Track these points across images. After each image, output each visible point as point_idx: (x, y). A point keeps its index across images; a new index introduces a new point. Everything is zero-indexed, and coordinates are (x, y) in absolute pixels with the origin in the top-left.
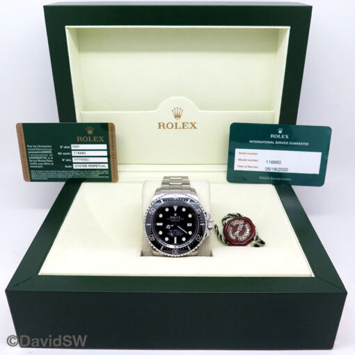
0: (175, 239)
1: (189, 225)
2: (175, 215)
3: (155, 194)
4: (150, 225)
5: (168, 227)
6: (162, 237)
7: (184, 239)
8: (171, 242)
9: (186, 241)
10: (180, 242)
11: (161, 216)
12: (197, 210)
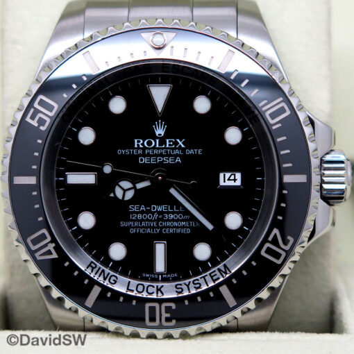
0: (160, 249)
1: (230, 180)
2: (160, 131)
3: (58, 34)
4: (32, 180)
5: (124, 190)
6: (96, 243)
7: (202, 251)
8: (138, 265)
9: (213, 260)
10: (182, 266)
11: (87, 136)
12: (268, 107)
